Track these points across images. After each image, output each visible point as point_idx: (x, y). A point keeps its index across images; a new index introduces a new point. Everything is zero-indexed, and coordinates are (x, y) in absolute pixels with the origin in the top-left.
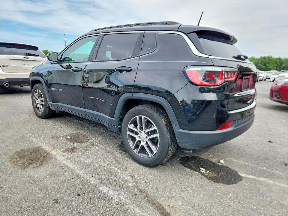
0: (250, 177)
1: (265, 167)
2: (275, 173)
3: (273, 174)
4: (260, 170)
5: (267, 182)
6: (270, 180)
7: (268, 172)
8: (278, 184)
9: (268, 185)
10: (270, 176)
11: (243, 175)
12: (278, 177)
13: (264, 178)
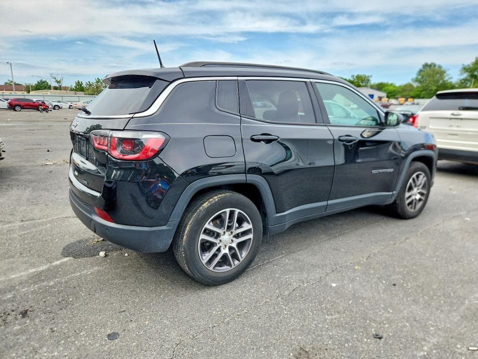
0: (58, 262)
1: (53, 285)
2: (34, 286)
3: (35, 283)
4: (56, 277)
5: (36, 268)
6: (33, 273)
7: (43, 281)
8: (22, 274)
9: (33, 265)
10: (37, 278)
11: (66, 259)
12: (26, 282)
13: (42, 271)
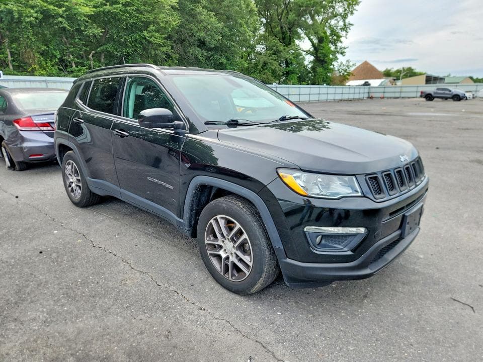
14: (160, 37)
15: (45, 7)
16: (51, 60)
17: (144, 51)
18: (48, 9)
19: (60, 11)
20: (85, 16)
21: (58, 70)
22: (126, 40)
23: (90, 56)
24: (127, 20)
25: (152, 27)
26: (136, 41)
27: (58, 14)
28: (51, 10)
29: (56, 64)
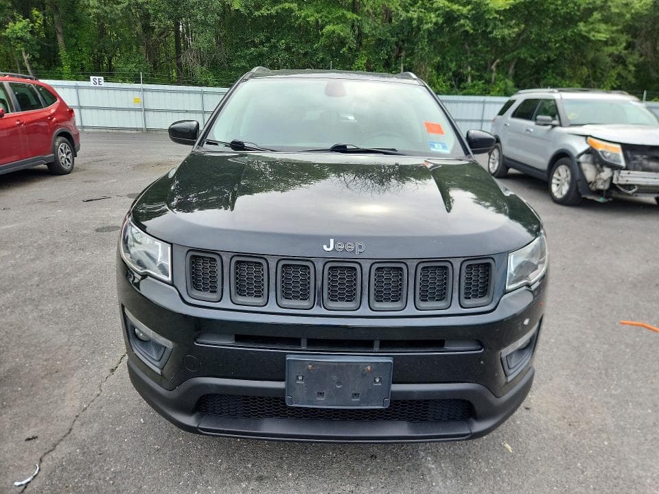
14: (605, 30)
15: (449, 7)
16: (444, 75)
17: (576, 54)
18: (452, 11)
19: (465, 10)
20: (497, 12)
21: (449, 87)
22: (550, 41)
23: (493, 67)
24: (558, 9)
25: (597, 15)
26: (565, 39)
27: (462, 15)
28: (455, 10)
29: (449, 80)
